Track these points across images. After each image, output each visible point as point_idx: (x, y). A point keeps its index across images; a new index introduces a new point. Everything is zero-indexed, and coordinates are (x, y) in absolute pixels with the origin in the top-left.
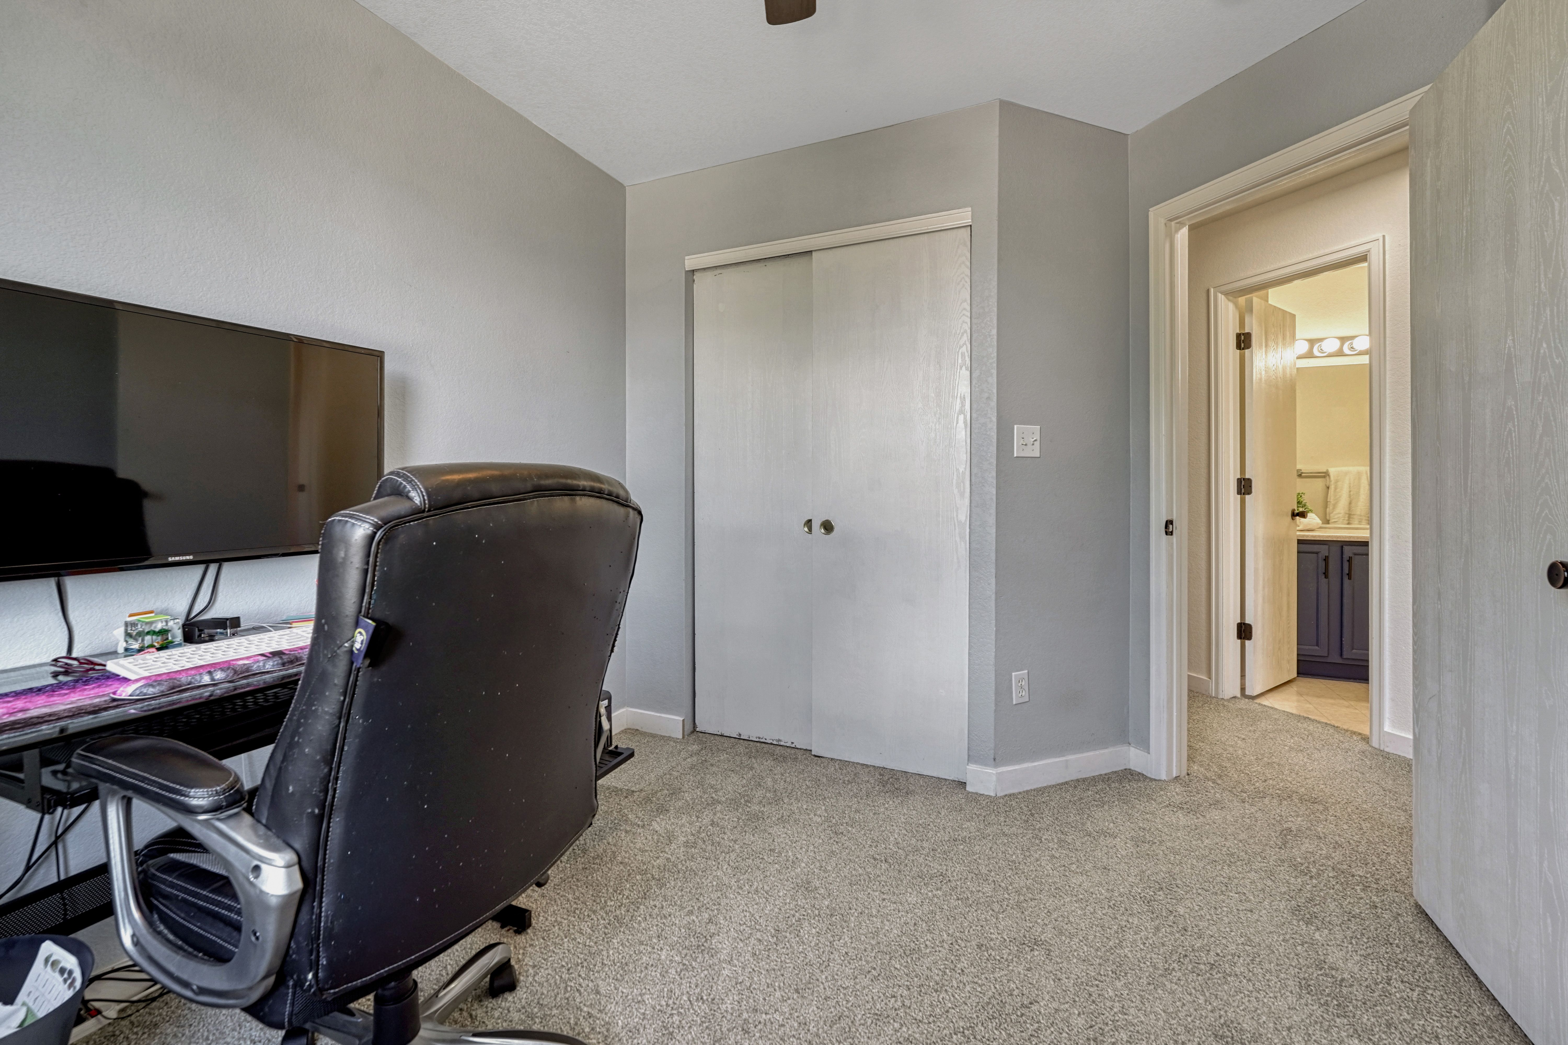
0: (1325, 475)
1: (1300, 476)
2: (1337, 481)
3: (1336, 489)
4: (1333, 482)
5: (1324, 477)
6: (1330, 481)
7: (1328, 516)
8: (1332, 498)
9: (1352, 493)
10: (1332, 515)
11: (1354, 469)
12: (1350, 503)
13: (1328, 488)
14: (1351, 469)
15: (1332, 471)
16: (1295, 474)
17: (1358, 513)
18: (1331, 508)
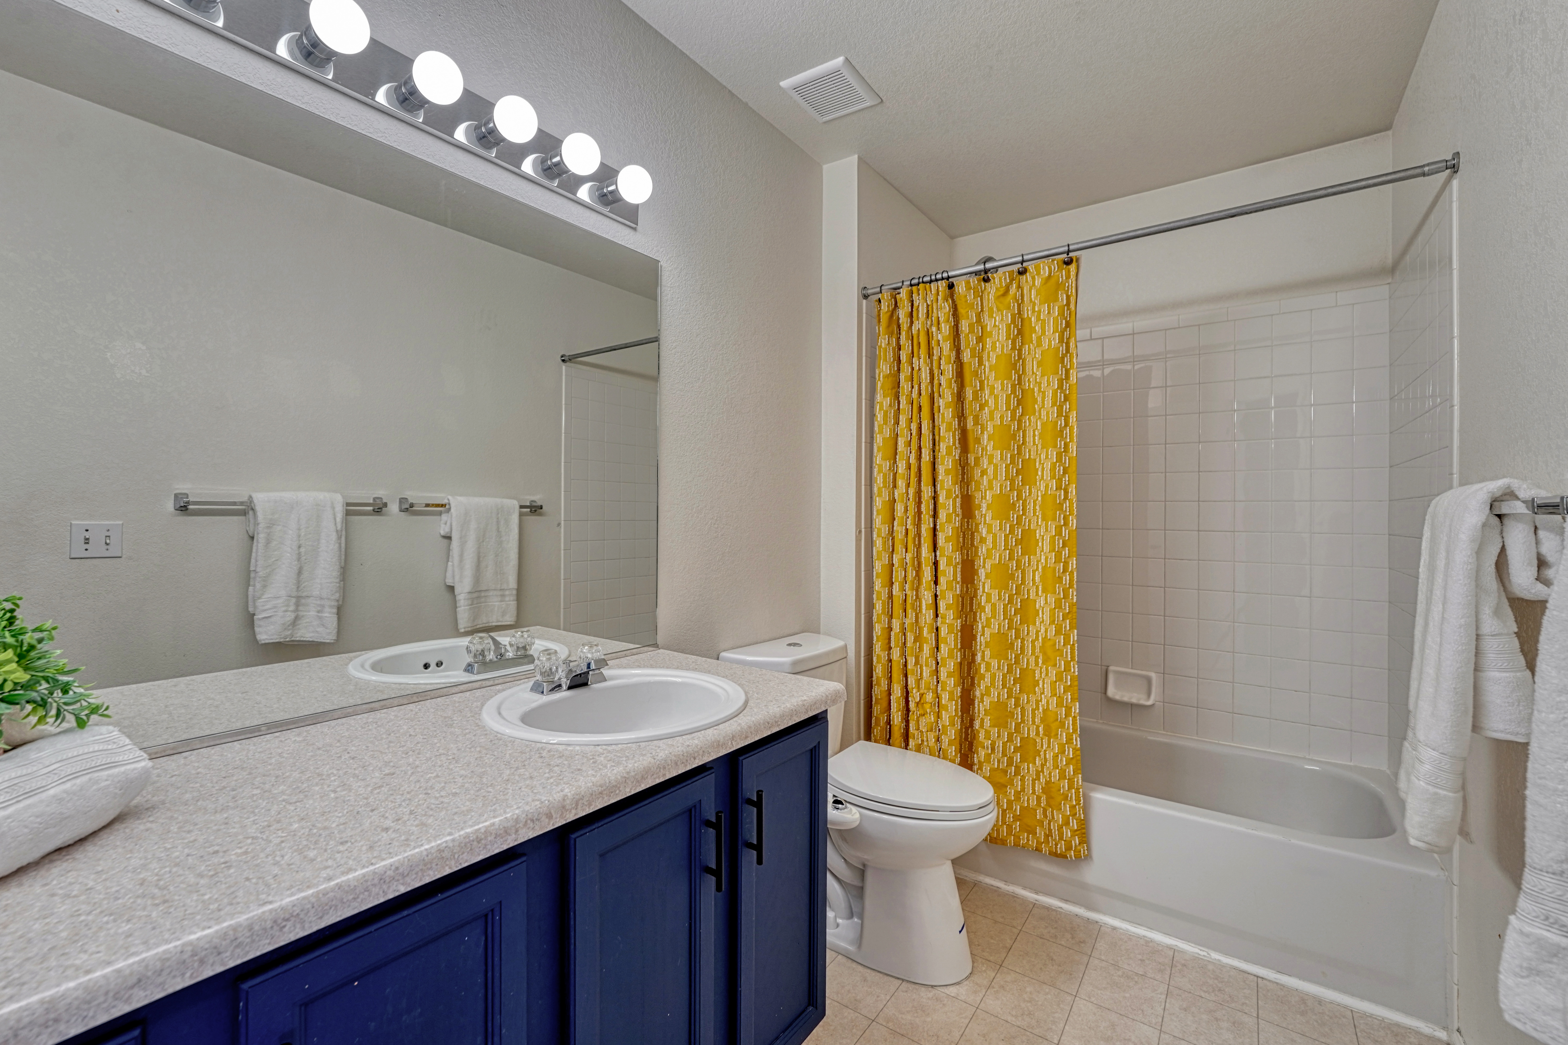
0: (246, 510)
1: (183, 509)
2: (271, 525)
3: (268, 542)
4: (261, 526)
5: (244, 513)
6: (256, 524)
7: (250, 603)
8: (260, 563)
9: (302, 550)
10: (259, 603)
11: (307, 497)
12: (300, 572)
13: (252, 538)
14: (301, 495)
15: (261, 499)
16: (170, 506)
17: (316, 593)
18: (258, 586)
